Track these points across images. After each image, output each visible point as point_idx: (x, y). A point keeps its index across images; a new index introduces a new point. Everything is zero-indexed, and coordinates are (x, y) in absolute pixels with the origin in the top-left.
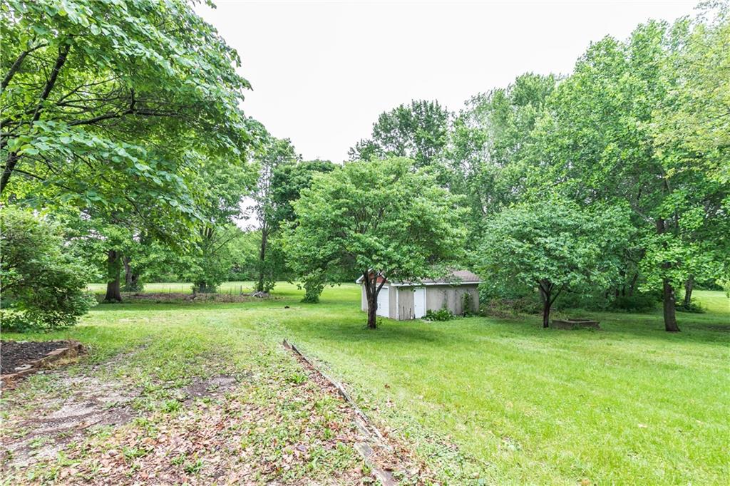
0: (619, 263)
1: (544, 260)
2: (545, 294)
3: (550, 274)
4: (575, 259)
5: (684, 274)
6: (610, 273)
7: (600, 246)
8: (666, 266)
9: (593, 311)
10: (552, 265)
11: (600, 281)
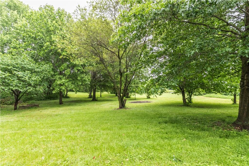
0: (47, 84)
1: (16, 82)
2: (16, 96)
3: (19, 87)
4: (31, 82)
5: (64, 88)
6: (43, 87)
7: (41, 77)
8: (61, 85)
9: (38, 101)
10: (20, 84)
11: (40, 90)
